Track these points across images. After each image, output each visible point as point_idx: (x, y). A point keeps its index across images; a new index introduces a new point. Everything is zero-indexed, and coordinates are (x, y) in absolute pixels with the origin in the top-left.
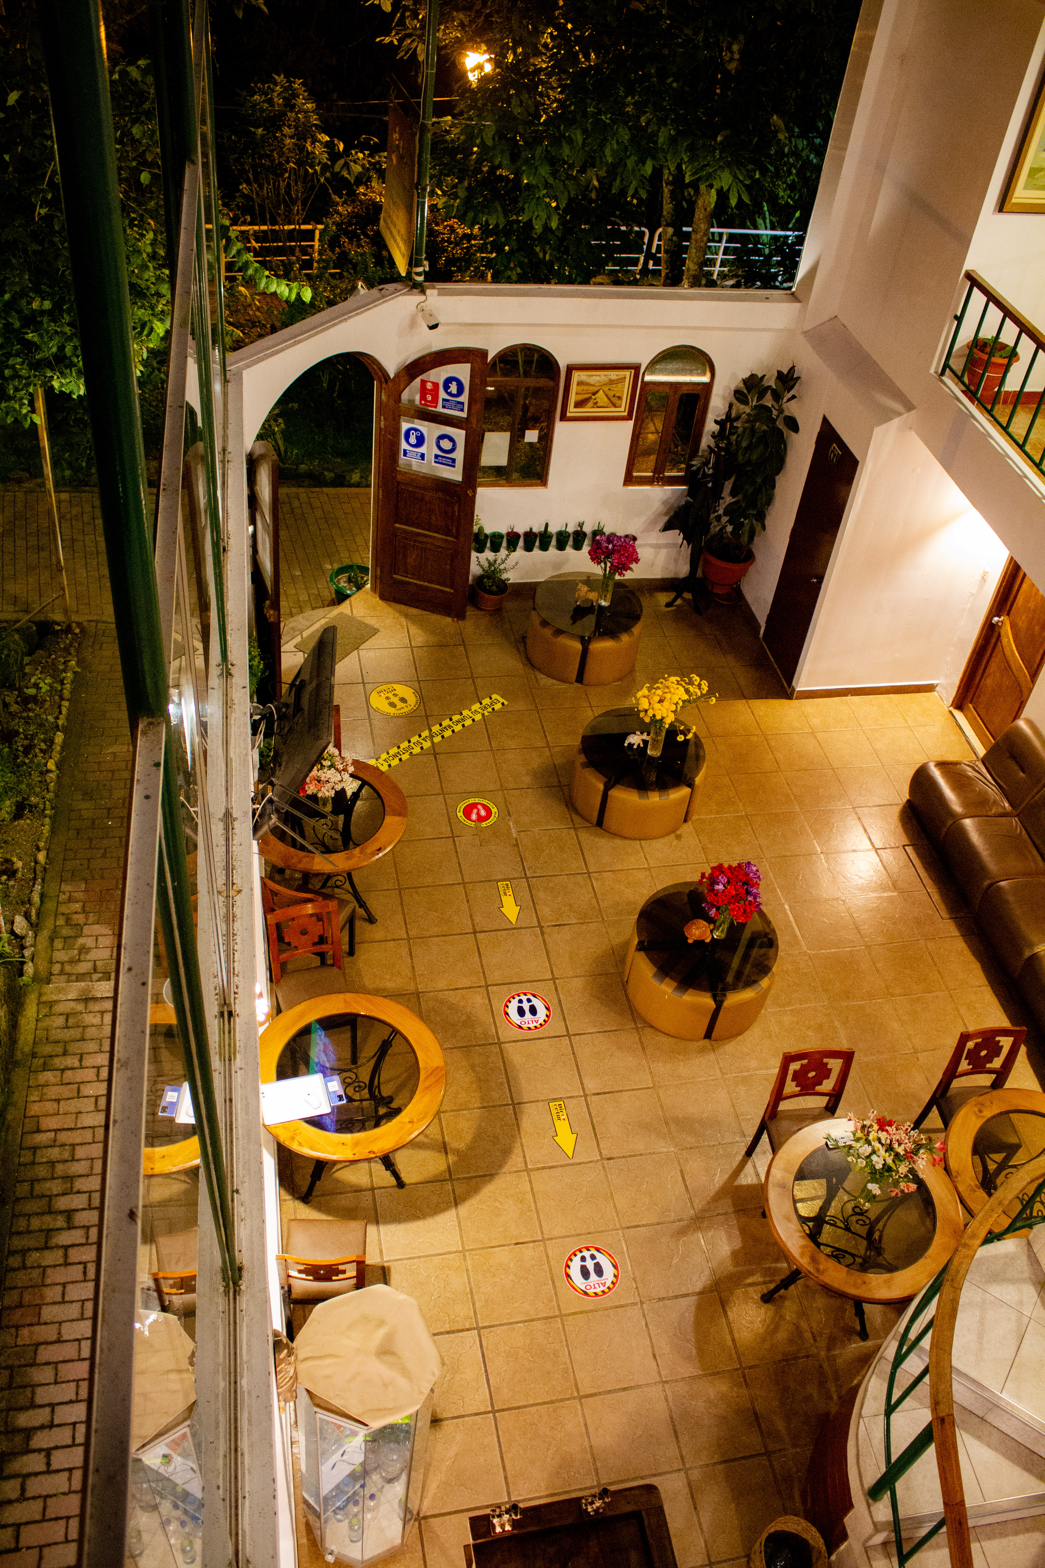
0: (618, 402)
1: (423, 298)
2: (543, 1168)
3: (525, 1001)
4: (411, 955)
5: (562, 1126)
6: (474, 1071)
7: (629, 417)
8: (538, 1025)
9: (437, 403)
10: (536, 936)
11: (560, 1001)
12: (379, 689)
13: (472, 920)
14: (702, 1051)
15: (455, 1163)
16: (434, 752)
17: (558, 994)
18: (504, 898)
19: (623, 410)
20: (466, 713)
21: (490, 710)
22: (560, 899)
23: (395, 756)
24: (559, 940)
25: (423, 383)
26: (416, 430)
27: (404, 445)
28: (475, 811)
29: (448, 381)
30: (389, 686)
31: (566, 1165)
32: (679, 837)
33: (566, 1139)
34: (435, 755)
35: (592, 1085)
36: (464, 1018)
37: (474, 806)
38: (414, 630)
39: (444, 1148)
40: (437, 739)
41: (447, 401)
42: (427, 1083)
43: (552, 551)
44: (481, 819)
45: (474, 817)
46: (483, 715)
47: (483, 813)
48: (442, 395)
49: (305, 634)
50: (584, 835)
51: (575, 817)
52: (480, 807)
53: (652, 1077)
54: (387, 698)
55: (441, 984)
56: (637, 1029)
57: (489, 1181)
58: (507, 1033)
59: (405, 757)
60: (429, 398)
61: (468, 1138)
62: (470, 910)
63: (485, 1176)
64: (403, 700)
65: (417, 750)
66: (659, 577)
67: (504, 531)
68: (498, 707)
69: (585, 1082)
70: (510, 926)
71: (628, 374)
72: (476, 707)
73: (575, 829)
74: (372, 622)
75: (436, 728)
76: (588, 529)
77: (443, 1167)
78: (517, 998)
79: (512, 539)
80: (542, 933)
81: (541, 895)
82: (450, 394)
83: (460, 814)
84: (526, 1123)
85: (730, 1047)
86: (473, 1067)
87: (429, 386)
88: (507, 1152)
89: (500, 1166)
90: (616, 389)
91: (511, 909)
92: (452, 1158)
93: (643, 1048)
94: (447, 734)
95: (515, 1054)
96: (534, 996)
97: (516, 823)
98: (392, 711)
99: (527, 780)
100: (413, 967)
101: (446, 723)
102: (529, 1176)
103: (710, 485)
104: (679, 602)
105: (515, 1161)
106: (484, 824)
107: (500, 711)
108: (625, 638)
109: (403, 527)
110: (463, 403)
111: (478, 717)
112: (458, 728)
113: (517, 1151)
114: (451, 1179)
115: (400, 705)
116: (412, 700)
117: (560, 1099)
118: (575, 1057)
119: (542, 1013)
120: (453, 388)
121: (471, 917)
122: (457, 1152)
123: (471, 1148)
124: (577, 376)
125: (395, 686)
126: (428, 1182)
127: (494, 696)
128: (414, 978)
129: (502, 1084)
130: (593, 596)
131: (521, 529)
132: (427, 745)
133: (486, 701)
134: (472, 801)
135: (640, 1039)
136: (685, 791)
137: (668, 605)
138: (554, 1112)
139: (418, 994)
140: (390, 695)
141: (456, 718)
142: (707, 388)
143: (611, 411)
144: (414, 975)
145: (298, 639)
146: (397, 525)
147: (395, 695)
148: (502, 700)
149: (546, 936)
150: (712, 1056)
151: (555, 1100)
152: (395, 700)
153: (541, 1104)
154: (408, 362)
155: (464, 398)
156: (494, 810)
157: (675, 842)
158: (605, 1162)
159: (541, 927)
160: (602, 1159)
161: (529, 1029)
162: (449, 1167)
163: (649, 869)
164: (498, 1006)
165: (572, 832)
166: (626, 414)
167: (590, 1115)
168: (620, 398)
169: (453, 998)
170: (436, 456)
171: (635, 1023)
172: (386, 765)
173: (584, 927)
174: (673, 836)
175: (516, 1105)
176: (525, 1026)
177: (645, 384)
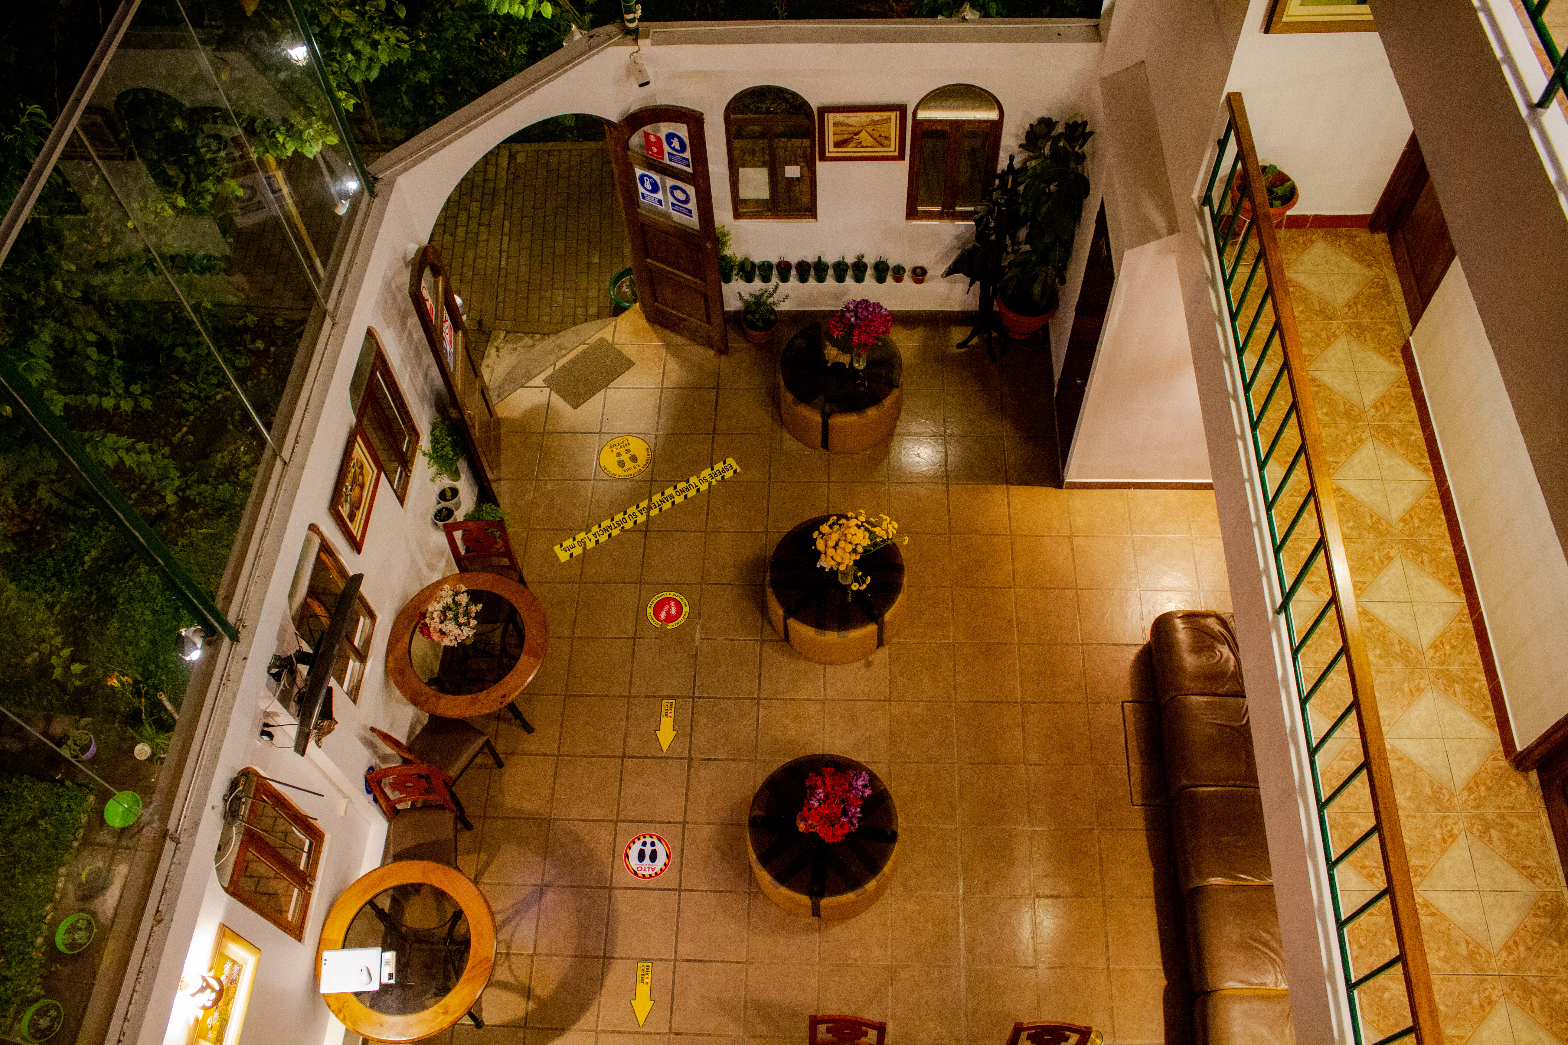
0: (886, 142)
1: (635, 48)
2: (613, 1032)
3: (649, 844)
4: (555, 775)
5: (643, 990)
6: (578, 915)
7: (901, 157)
8: (653, 873)
9: (663, 155)
10: (682, 769)
11: (683, 849)
12: (613, 442)
13: (625, 741)
14: (808, 929)
15: (533, 1011)
16: (646, 530)
17: (683, 840)
18: (664, 720)
19: (893, 148)
20: (693, 480)
21: (719, 478)
22: (719, 727)
23: (606, 530)
24: (705, 775)
25: (647, 135)
26: (649, 177)
27: (641, 190)
28: (666, 608)
29: (670, 137)
30: (624, 439)
31: (635, 1033)
32: (869, 665)
33: (642, 1005)
34: (646, 531)
35: (686, 949)
36: (585, 854)
37: (667, 601)
38: (672, 365)
39: (527, 993)
40: (654, 512)
41: (673, 155)
42: (472, 974)
43: (830, 281)
44: (670, 619)
45: (663, 615)
46: (710, 483)
47: (673, 611)
48: (667, 149)
49: (559, 364)
50: (768, 650)
51: (767, 627)
52: (672, 603)
53: (748, 950)
54: (619, 454)
55: (574, 813)
56: (749, 893)
57: (559, 1036)
58: (622, 878)
59: (615, 532)
60: (655, 150)
61: (553, 986)
62: (626, 730)
63: (556, 1029)
64: (634, 459)
65: (629, 525)
66: (957, 309)
67: (774, 260)
68: (729, 474)
69: (680, 944)
70: (660, 755)
71: (894, 115)
72: (706, 473)
73: (762, 642)
74: (630, 351)
75: (656, 498)
76: (870, 260)
77: (521, 1013)
78: (642, 840)
79: (784, 270)
80: (689, 767)
81: (702, 721)
82: (673, 149)
83: (650, 611)
84: (610, 981)
85: (837, 931)
86: (578, 911)
87: (652, 138)
88: (582, 1008)
89: (574, 1022)
90: (882, 130)
91: (666, 734)
92: (532, 1006)
93: (749, 917)
94: (667, 506)
95: (623, 903)
96: (659, 839)
97: (703, 626)
98: (618, 471)
99: (731, 573)
100: (554, 789)
101: (669, 491)
102: (597, 1037)
103: (993, 237)
104: (975, 340)
105: (588, 1020)
106: (670, 626)
107: (730, 480)
108: (872, 412)
109: (655, 263)
110: (688, 160)
111: (704, 487)
112: (679, 499)
113: (593, 1008)
114: (525, 1027)
115: (629, 464)
116: (643, 458)
117: (650, 960)
118: (678, 916)
119: (661, 859)
120: (676, 143)
121: (625, 739)
122: (538, 999)
123: (552, 998)
124: (831, 118)
125: (631, 440)
126: (504, 1026)
127: (730, 461)
128: (550, 802)
129: (599, 933)
130: (845, 359)
131: (793, 260)
132: (641, 518)
133: (719, 466)
134: (666, 595)
135: (749, 905)
136: (872, 628)
137: (959, 346)
138: (640, 973)
139: (549, 820)
140: (622, 451)
141: (681, 485)
142: (996, 127)
143: (879, 151)
144: (552, 798)
145: (550, 371)
146: (649, 260)
147: (628, 451)
148: (735, 466)
149: (692, 771)
150: (816, 937)
151: (644, 960)
152: (625, 457)
153: (629, 962)
154: (631, 111)
155: (687, 155)
156: (686, 609)
157: (864, 670)
158: (672, 1036)
159: (690, 759)
160: (670, 1032)
161: (644, 876)
162: (527, 1015)
163: (823, 702)
164: (621, 845)
165: (758, 645)
166: (896, 154)
167: (674, 982)
168: (887, 138)
169: (582, 830)
170: (673, 205)
171: (750, 884)
172: (594, 540)
173: (733, 765)
174: (863, 662)
175: (607, 959)
176: (640, 873)
177: (917, 123)
